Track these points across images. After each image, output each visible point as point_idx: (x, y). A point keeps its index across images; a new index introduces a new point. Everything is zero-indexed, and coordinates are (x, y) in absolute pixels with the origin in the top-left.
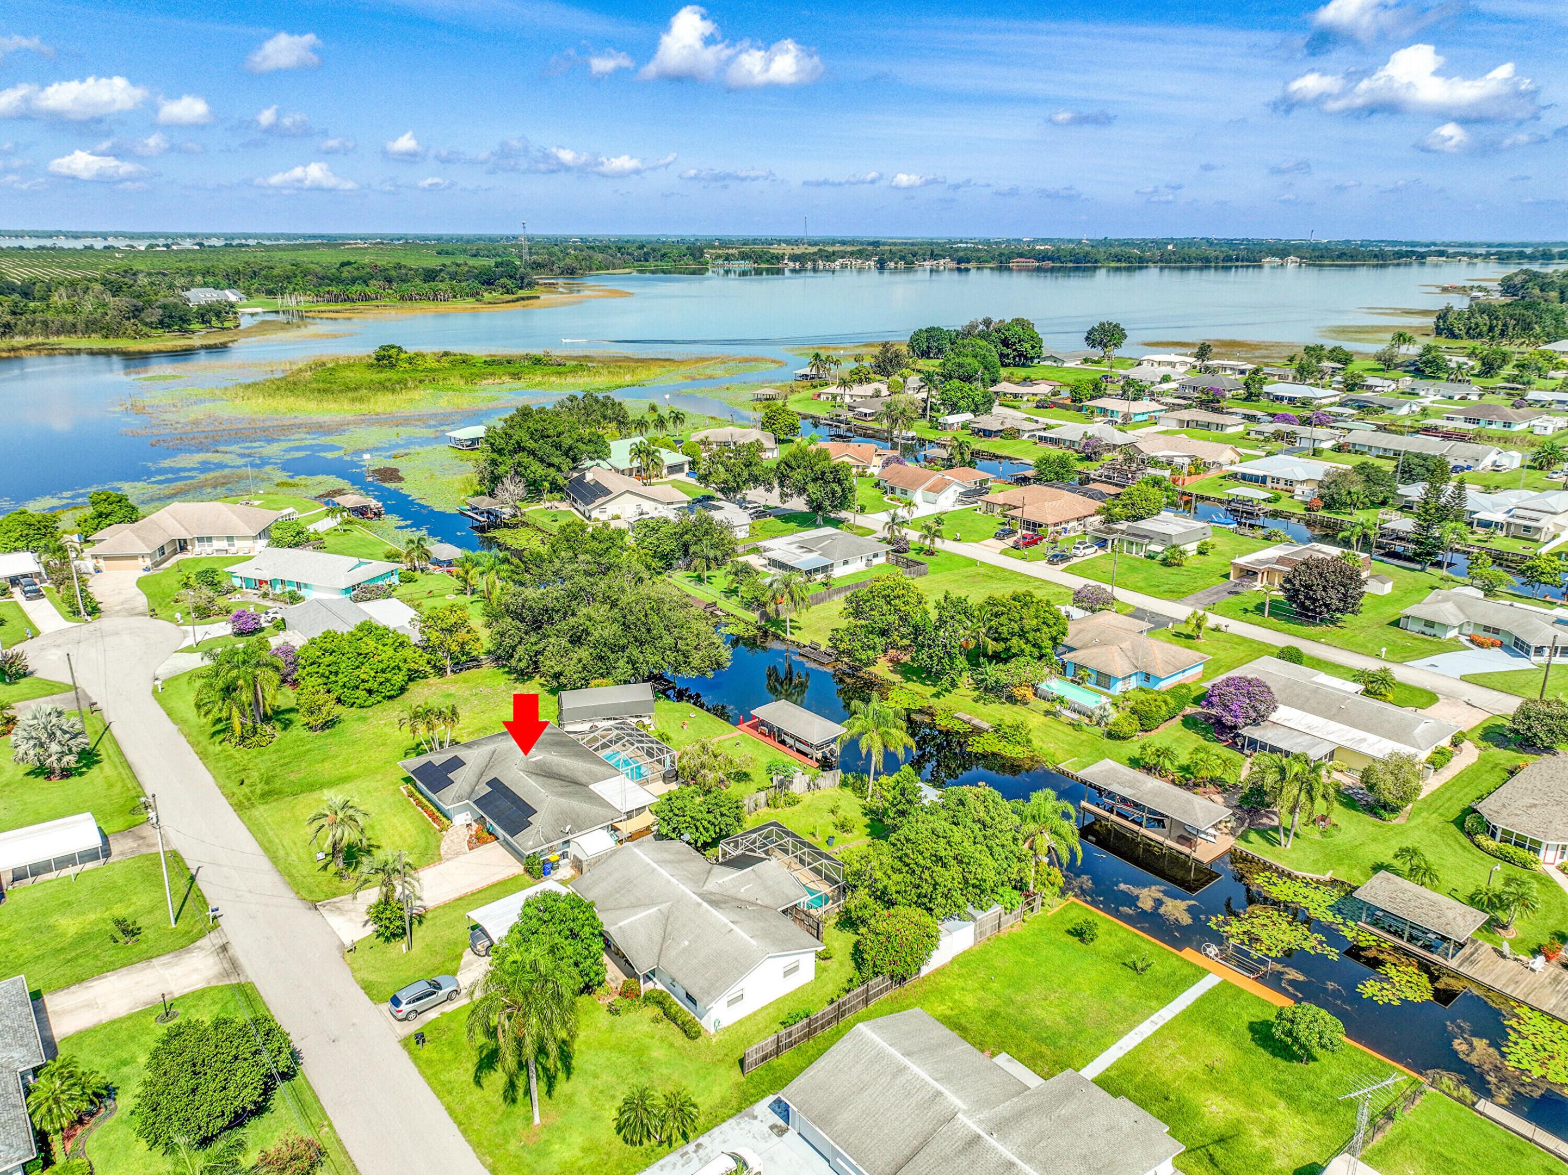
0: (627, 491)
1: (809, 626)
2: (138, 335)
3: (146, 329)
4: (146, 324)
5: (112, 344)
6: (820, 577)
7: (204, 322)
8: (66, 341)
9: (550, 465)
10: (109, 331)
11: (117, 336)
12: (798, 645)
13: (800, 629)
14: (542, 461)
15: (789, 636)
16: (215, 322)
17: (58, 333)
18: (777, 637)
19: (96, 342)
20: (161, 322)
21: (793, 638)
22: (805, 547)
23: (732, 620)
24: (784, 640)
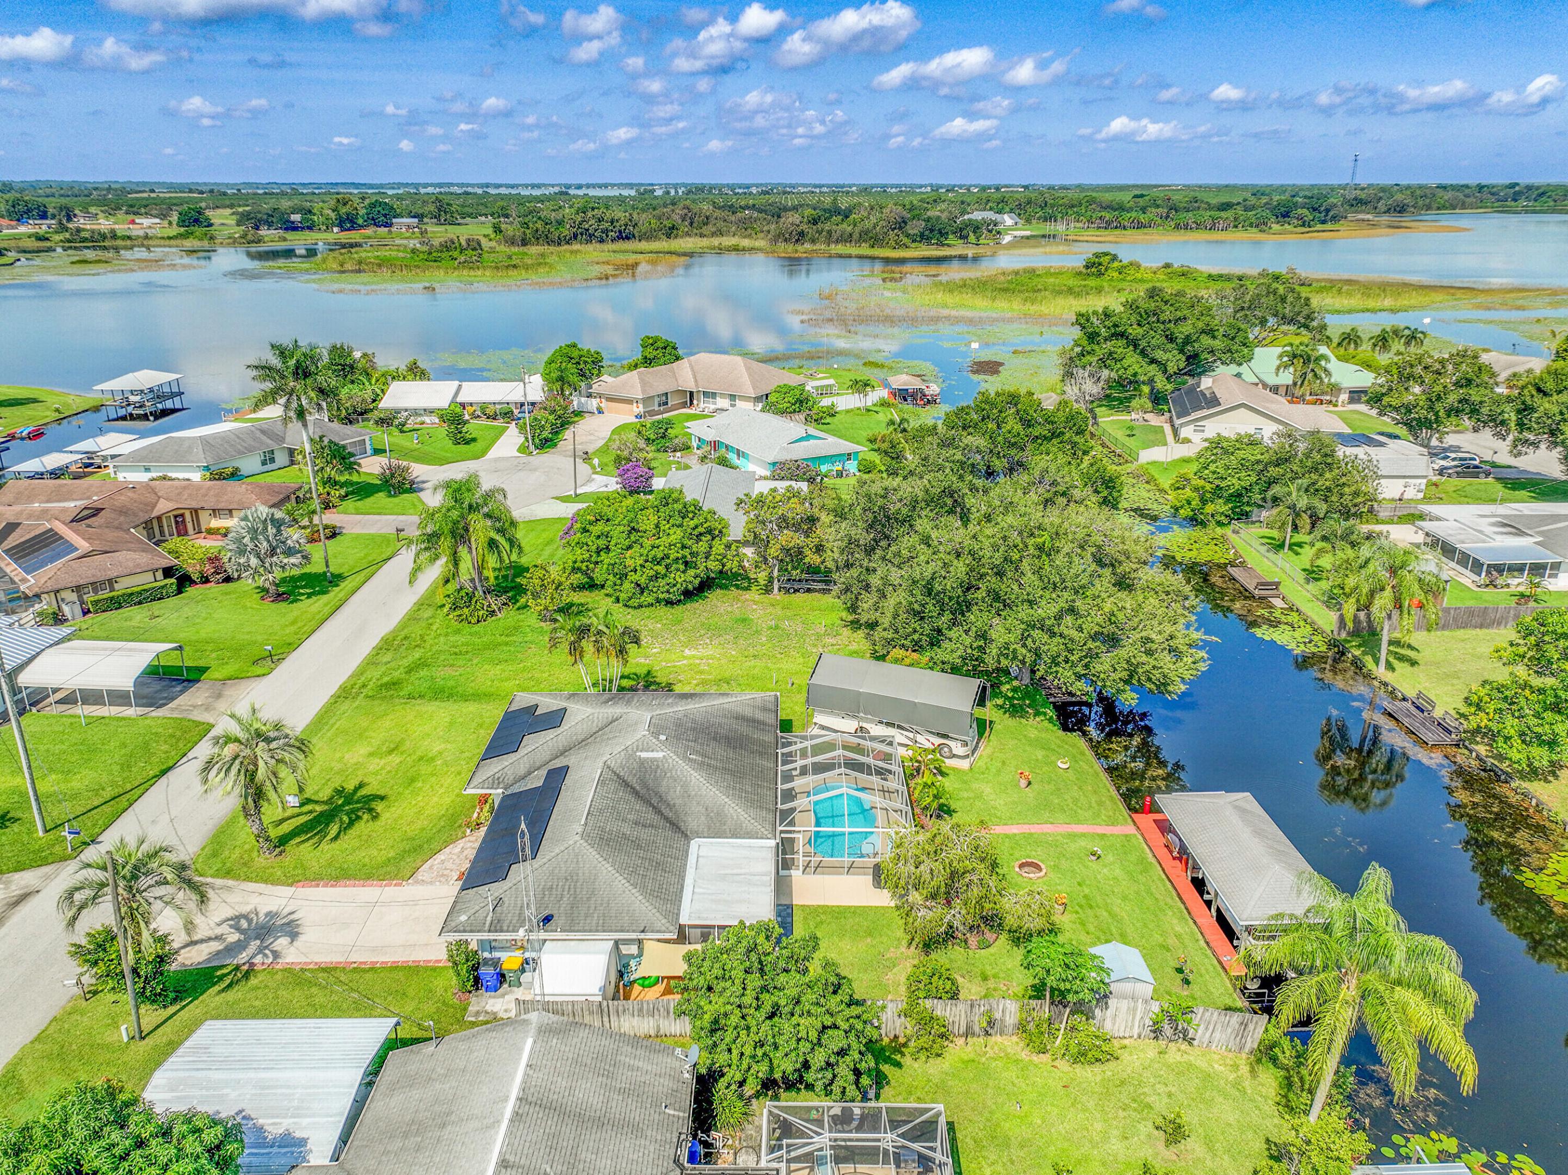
0: (1243, 405)
1: (1437, 664)
2: (899, 245)
3: (905, 240)
4: (908, 236)
5: (878, 252)
6: (1518, 583)
7: (961, 237)
8: (840, 249)
9: (1153, 361)
10: (876, 241)
11: (882, 247)
12: (1392, 694)
13: (1413, 663)
14: (1143, 353)
15: (1380, 672)
16: (972, 238)
17: (837, 242)
18: (1358, 665)
19: (865, 250)
20: (922, 235)
21: (1388, 677)
22: (1513, 527)
23: (1293, 617)
24: (1368, 676)
